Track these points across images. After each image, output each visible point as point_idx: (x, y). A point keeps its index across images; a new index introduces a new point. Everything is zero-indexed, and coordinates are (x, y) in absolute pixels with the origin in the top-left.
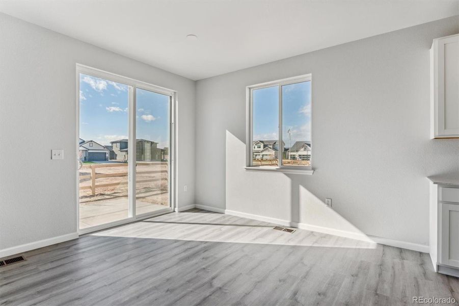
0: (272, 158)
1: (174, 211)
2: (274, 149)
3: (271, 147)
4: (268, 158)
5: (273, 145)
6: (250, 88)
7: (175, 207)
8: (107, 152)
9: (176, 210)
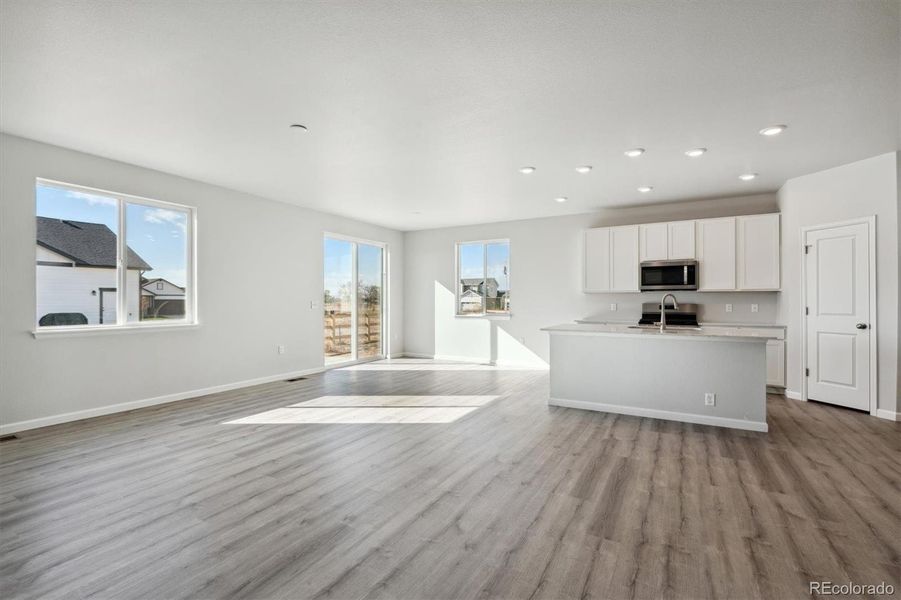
0: (477, 308)
1: (386, 358)
2: (480, 292)
3: (476, 289)
4: (471, 307)
5: (479, 287)
6: (458, 245)
7: (387, 354)
9: (389, 356)
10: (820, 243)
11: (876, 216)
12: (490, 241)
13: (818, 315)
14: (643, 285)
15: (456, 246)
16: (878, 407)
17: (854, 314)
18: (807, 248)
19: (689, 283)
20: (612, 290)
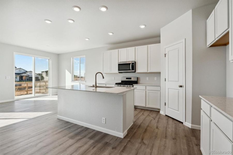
1: (50, 95)
6: (73, 58)
7: (50, 94)
8: (39, 76)
10: (169, 52)
11: (185, 39)
12: (81, 56)
13: (168, 81)
14: (118, 70)
15: (72, 59)
16: (185, 121)
17: (178, 81)
18: (165, 55)
19: (132, 70)
20: (111, 72)
